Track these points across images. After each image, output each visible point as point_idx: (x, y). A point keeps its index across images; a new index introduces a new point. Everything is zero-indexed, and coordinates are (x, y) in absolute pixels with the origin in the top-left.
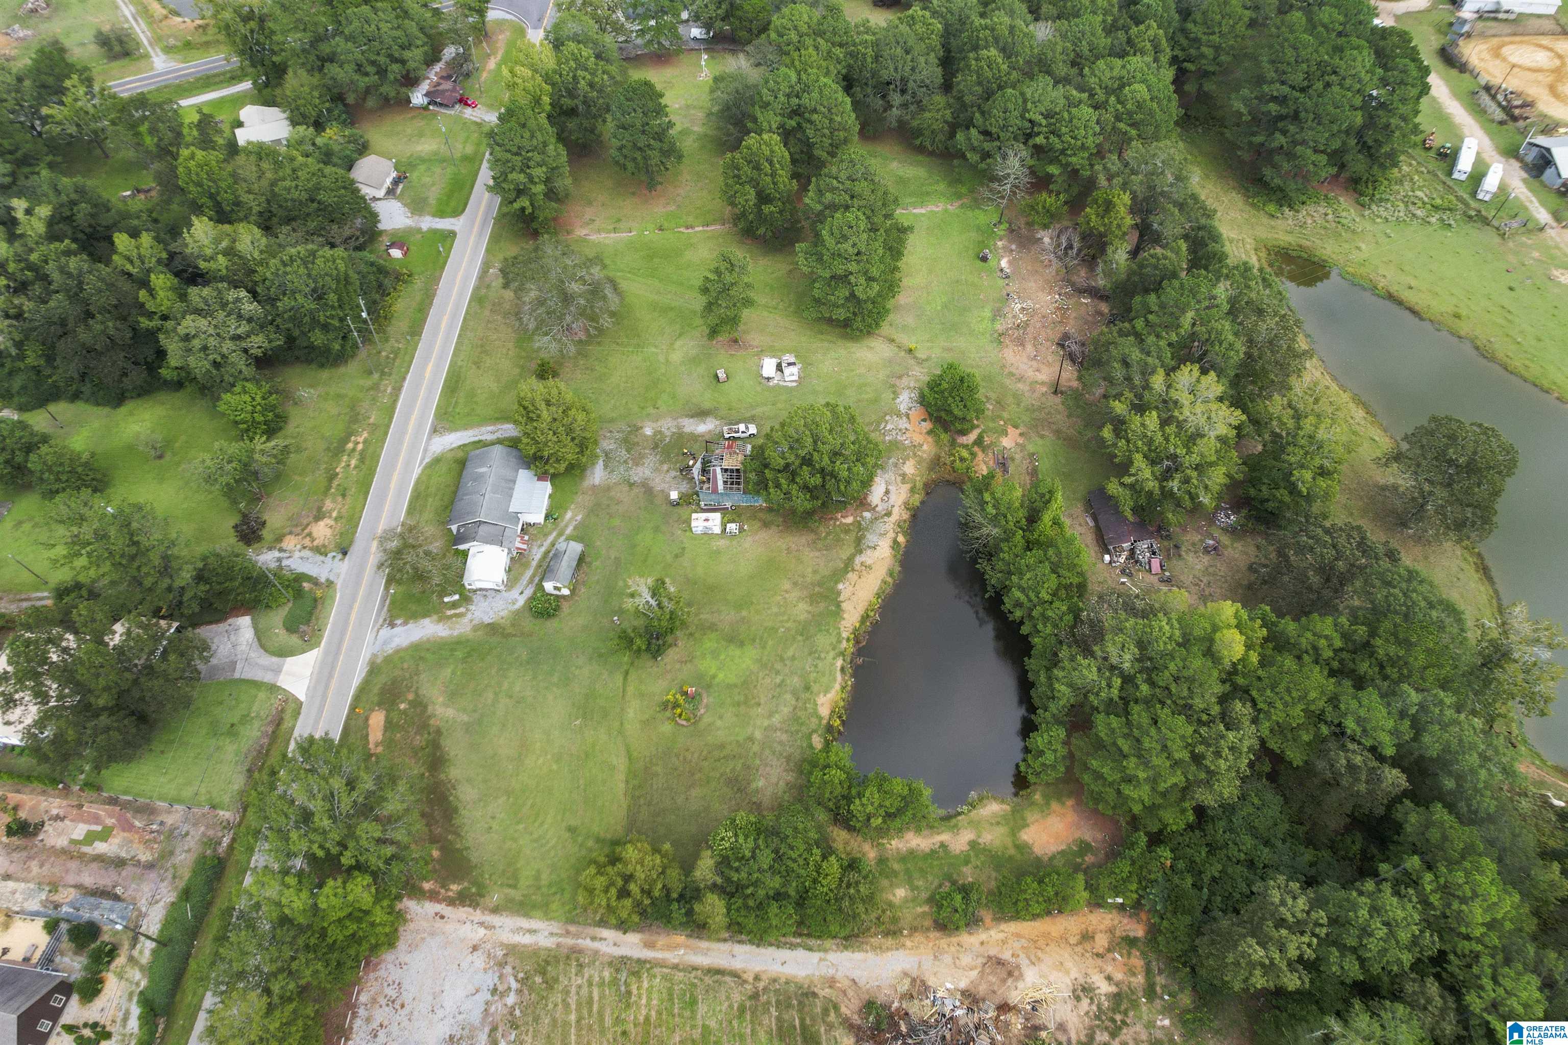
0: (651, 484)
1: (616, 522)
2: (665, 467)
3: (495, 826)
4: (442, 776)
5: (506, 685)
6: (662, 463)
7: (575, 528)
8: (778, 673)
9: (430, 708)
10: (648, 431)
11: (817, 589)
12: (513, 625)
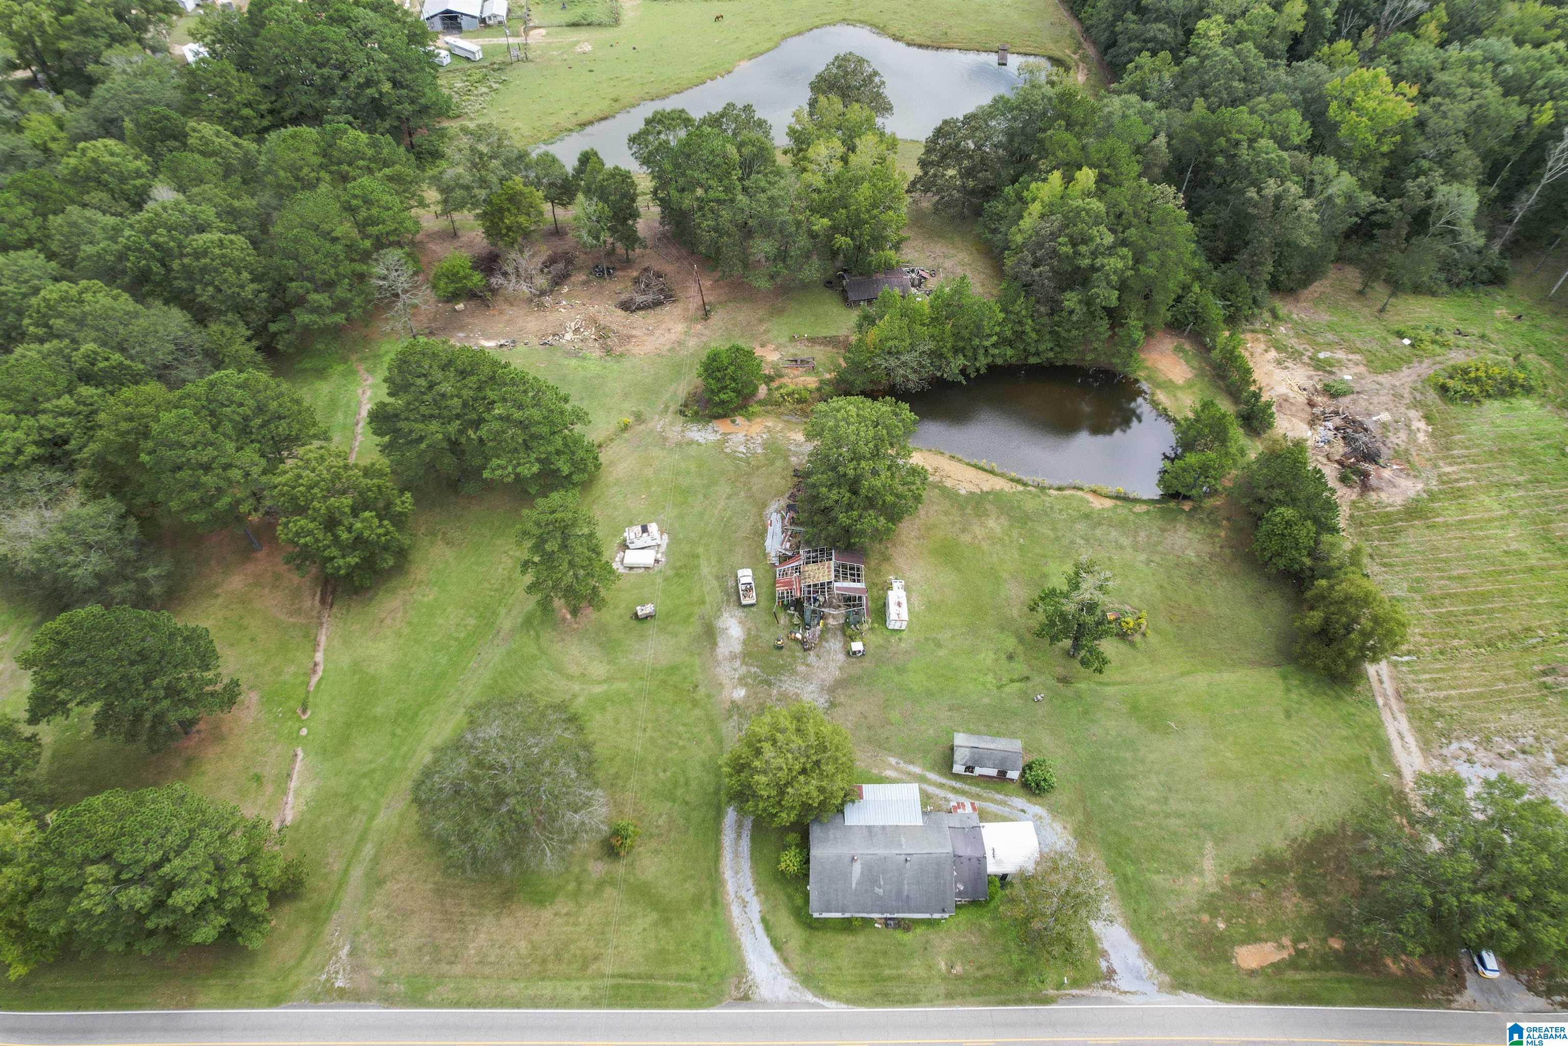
0: (829, 681)
1: (895, 715)
2: (801, 668)
3: (1317, 788)
4: (1288, 855)
5: (1153, 807)
6: (794, 672)
7: (911, 762)
8: (1073, 542)
9: (1211, 890)
10: (740, 693)
11: (968, 511)
12: (1072, 813)
